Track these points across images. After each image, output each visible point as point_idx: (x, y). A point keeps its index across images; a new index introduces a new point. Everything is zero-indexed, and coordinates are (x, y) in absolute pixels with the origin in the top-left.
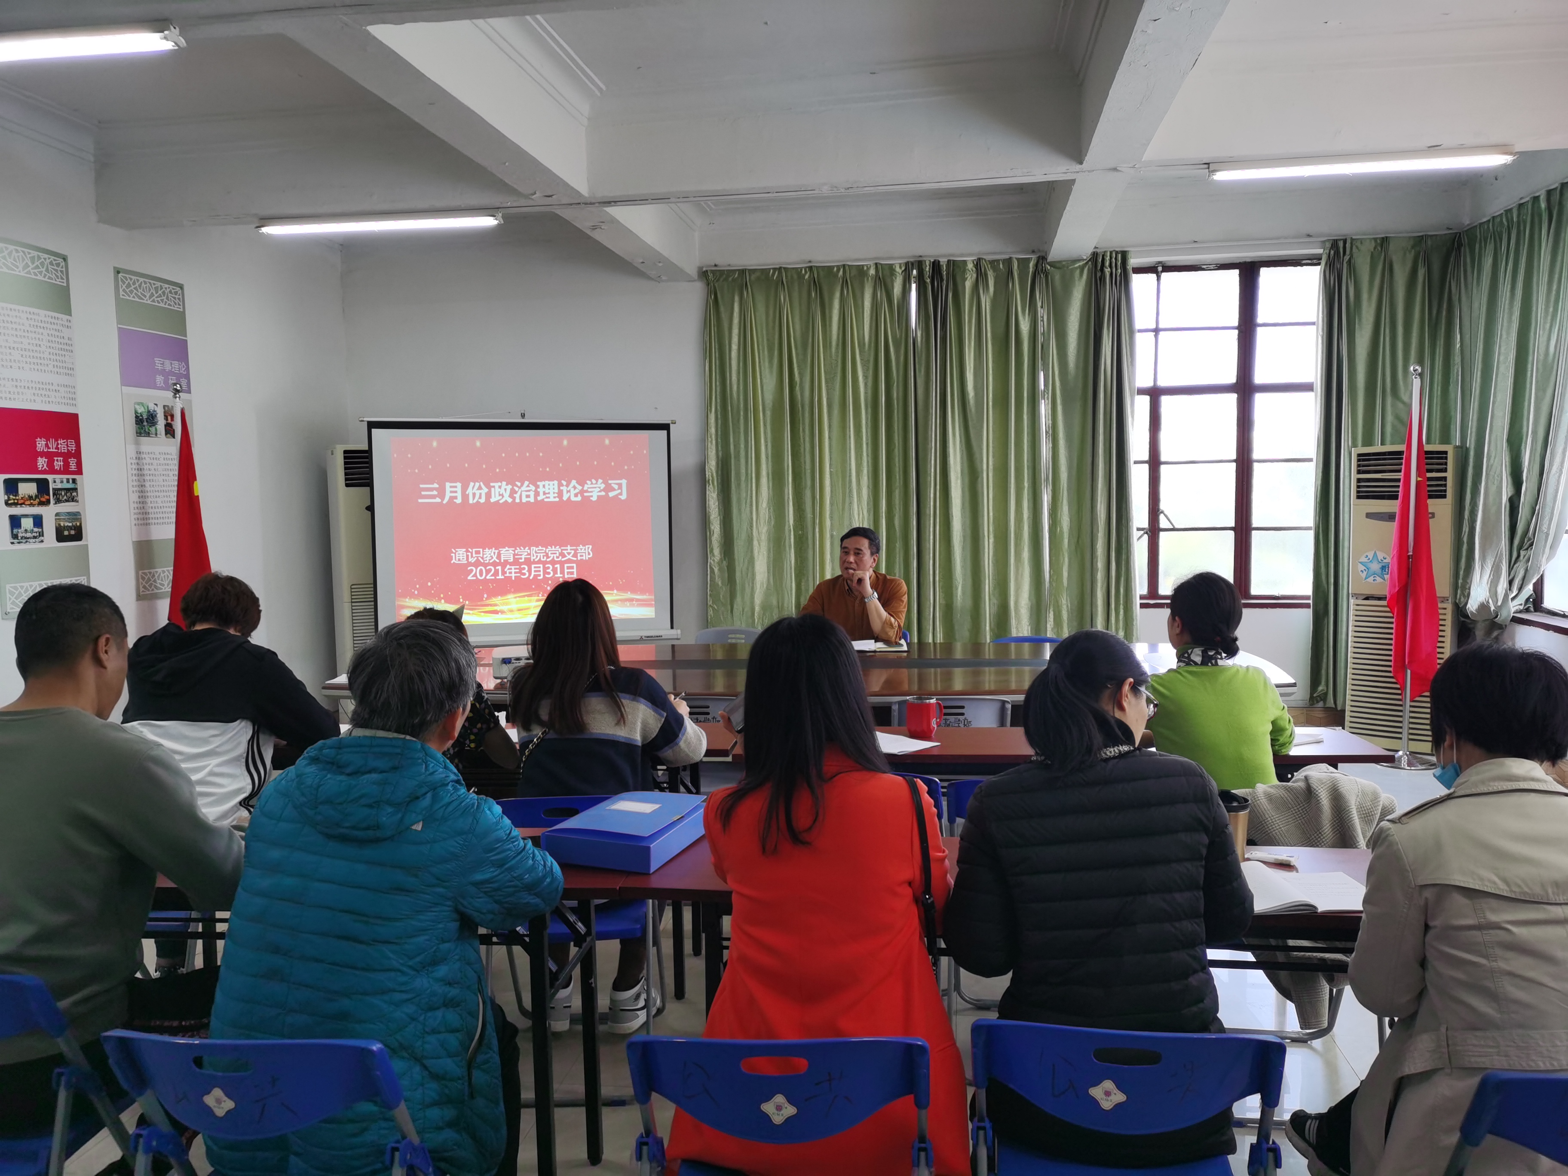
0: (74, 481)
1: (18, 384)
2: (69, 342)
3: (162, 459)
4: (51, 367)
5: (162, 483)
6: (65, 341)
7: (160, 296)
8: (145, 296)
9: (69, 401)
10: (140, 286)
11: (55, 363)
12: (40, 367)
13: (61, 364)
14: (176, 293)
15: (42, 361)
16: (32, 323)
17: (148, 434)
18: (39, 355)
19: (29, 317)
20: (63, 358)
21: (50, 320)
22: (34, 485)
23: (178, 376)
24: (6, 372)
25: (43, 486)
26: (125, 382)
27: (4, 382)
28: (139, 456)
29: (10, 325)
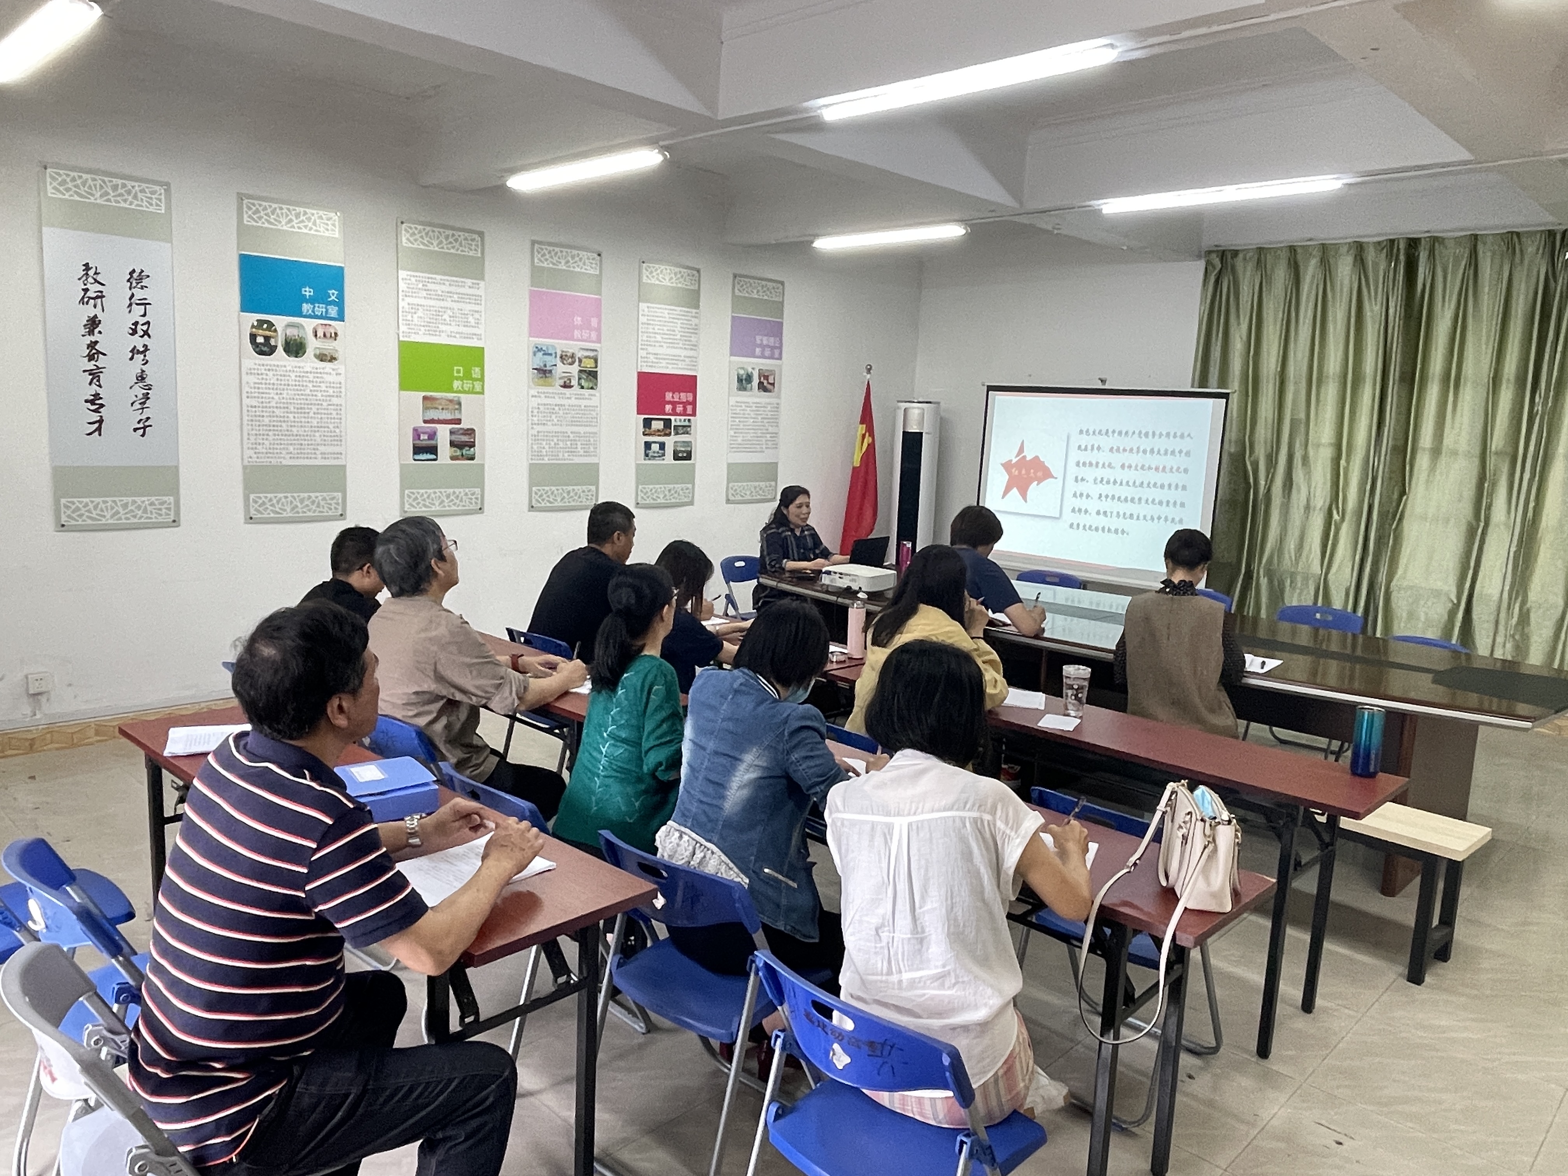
0: (689, 420)
1: (658, 357)
2: (697, 327)
3: (754, 407)
4: (681, 344)
5: (753, 424)
6: (693, 327)
7: (765, 291)
8: (754, 292)
9: (690, 367)
10: (750, 285)
11: (685, 342)
12: (673, 345)
13: (688, 343)
14: (777, 288)
15: (676, 341)
16: (671, 316)
17: (745, 389)
18: (673, 337)
19: (670, 312)
20: (690, 339)
21: (683, 313)
22: (662, 422)
23: (773, 348)
24: (650, 350)
25: (667, 423)
26: (732, 354)
27: (648, 356)
28: (737, 404)
29: (656, 318)
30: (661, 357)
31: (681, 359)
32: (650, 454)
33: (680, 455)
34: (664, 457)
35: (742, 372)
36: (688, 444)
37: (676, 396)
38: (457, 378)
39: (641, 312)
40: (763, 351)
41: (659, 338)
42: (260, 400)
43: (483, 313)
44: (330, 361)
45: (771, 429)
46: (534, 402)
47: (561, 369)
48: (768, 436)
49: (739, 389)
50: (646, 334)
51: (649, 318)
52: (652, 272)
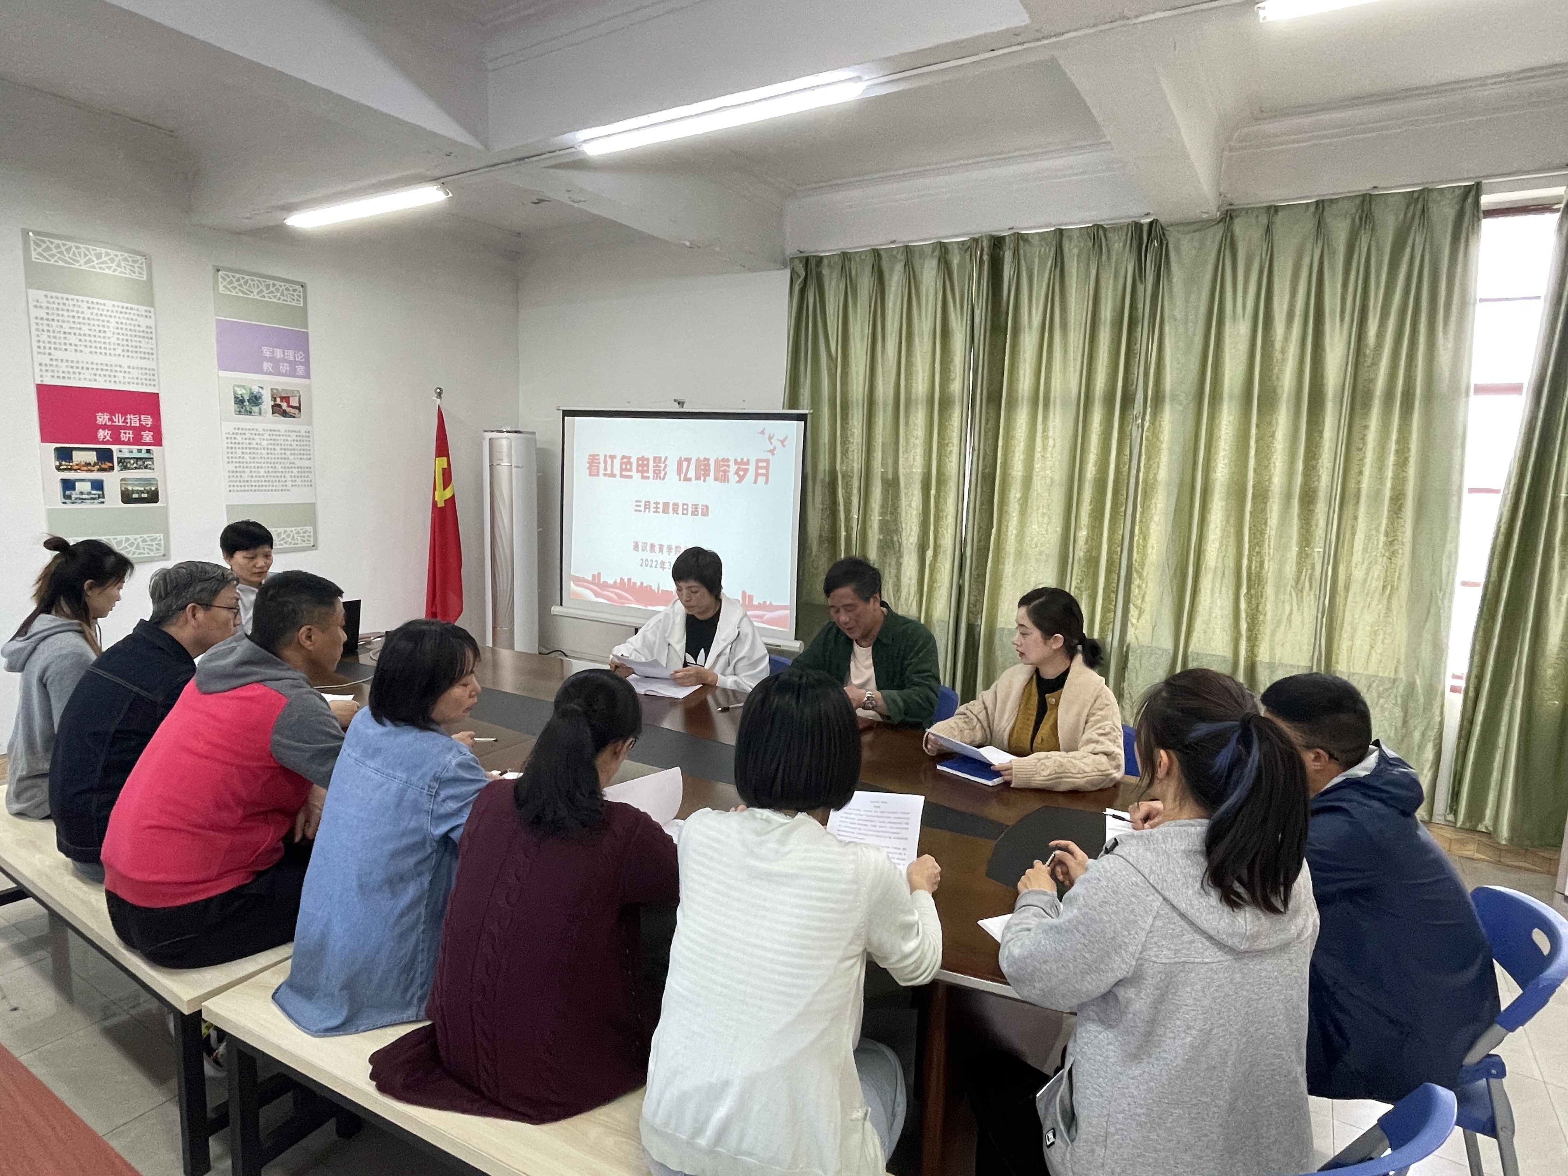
0: (149, 451)
1: (75, 365)
3: (269, 435)
4: (119, 351)
5: (267, 456)
7: (272, 292)
8: (252, 292)
9: (144, 382)
10: (246, 283)
13: (136, 349)
14: (294, 290)
17: (250, 413)
20: (139, 344)
22: (95, 453)
23: (293, 364)
24: (57, 354)
25: (105, 456)
27: (54, 363)
28: (237, 431)
29: (66, 313)
30: (80, 365)
31: (123, 370)
32: (73, 496)
33: (135, 496)
34: (102, 500)
35: (240, 392)
36: (148, 481)
37: (119, 420)
39: (32, 303)
40: (276, 368)
41: (73, 339)
45: (298, 463)
48: (295, 471)
49: (240, 412)
50: (46, 333)
51: (50, 312)
52: (48, 249)
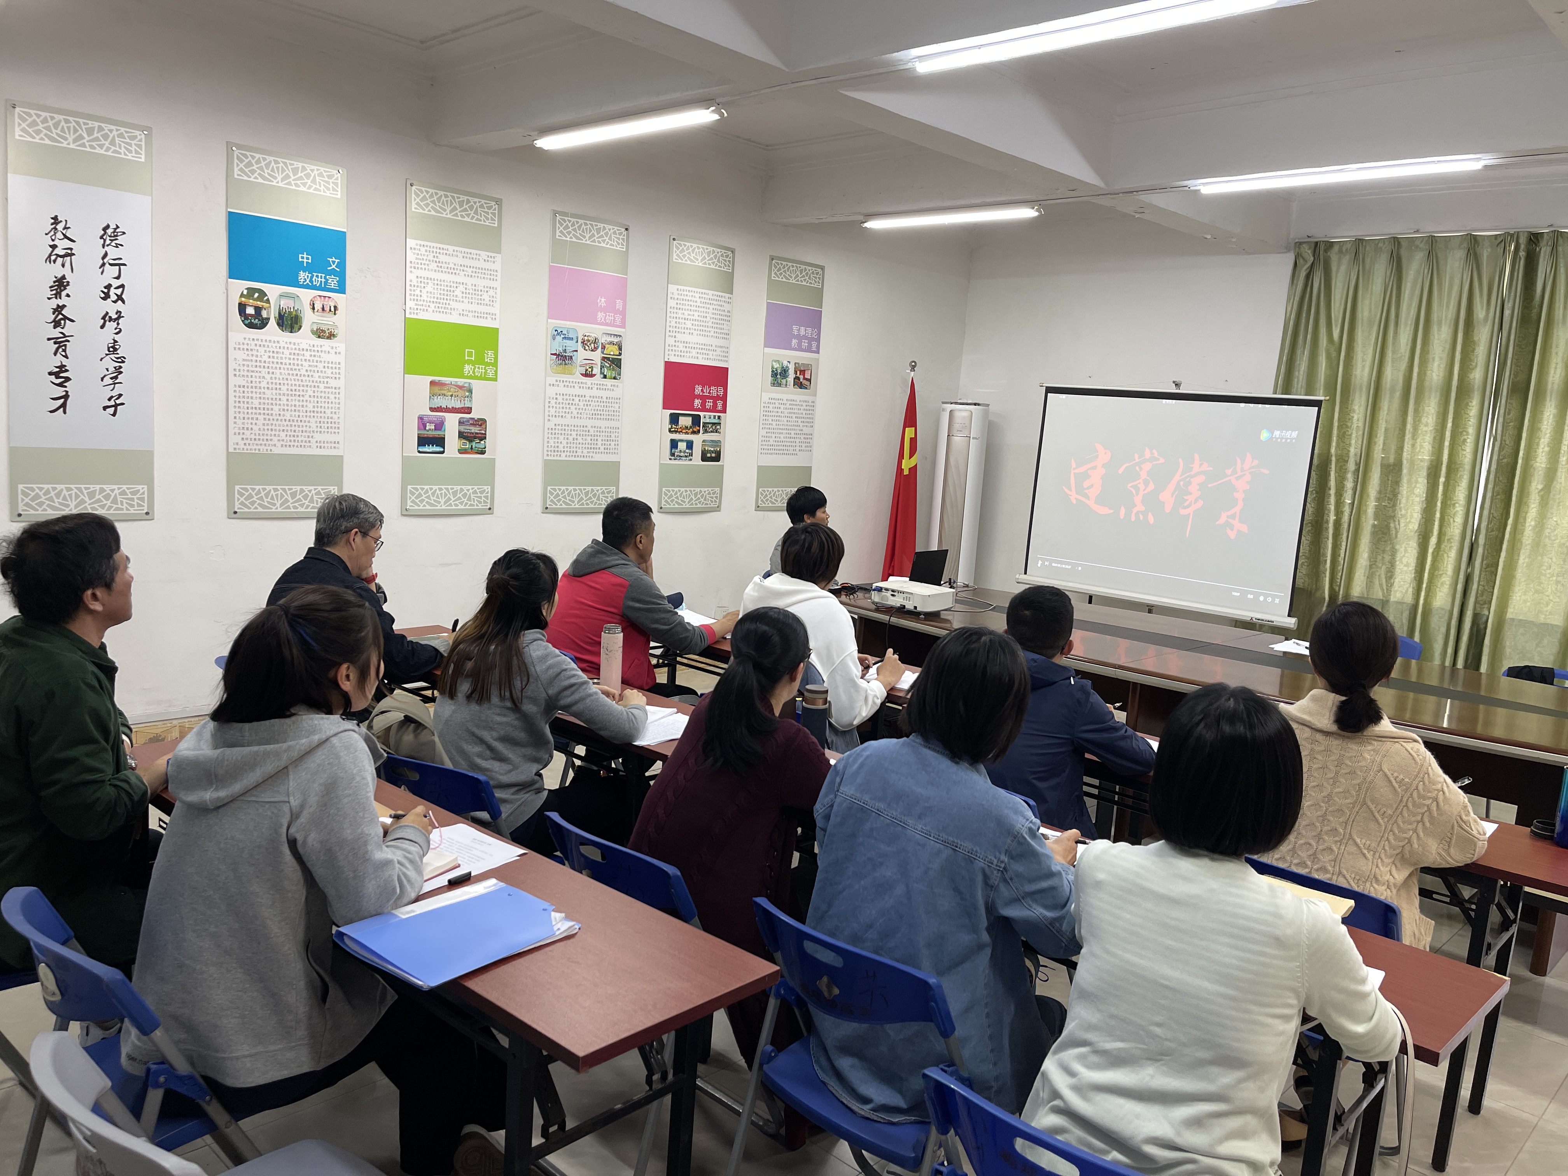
0: (719, 417)
1: (688, 345)
2: (729, 314)
3: (788, 405)
4: (712, 332)
5: (786, 423)
6: (725, 314)
7: (803, 276)
8: (791, 277)
9: (722, 358)
10: (788, 269)
11: (716, 330)
12: (704, 333)
13: (720, 331)
14: (817, 274)
15: (706, 329)
16: (703, 300)
17: (780, 385)
18: (704, 324)
19: (701, 296)
20: (722, 326)
21: (716, 298)
22: (691, 418)
23: (810, 340)
24: (680, 337)
25: (696, 420)
26: (767, 345)
27: (677, 344)
28: (770, 401)
29: (687, 303)
30: (690, 345)
31: (712, 348)
32: (676, 454)
33: (709, 455)
34: (691, 457)
35: (776, 366)
36: (717, 443)
37: (706, 390)
38: (469, 362)
39: (670, 295)
40: (800, 344)
41: (689, 324)
42: (250, 379)
43: (498, 291)
44: (329, 338)
45: (806, 430)
46: (551, 392)
47: (582, 355)
48: (802, 437)
49: (774, 384)
50: (675, 320)
51: (679, 302)
52: (683, 251)
